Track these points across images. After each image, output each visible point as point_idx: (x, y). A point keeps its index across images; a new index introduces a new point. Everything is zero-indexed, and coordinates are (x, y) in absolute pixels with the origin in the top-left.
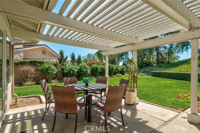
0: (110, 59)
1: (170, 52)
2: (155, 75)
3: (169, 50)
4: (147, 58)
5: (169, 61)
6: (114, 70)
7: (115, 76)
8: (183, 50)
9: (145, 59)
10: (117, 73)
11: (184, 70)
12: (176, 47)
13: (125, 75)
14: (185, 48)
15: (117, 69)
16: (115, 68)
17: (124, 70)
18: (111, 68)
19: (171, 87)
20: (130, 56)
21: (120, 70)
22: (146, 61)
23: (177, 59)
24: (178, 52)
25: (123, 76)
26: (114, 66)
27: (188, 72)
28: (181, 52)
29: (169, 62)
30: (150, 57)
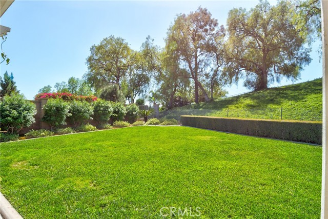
0: (106, 90)
1: (214, 84)
2: (188, 122)
3: (212, 78)
4: (181, 92)
5: (212, 97)
6: (109, 112)
7: (111, 127)
8: (231, 82)
9: (177, 94)
10: (118, 119)
11: (233, 113)
12: (222, 75)
13: (135, 123)
14: (234, 78)
15: (119, 110)
16: (111, 109)
17: (134, 113)
18: (102, 109)
19: (207, 154)
20: (153, 87)
21: (125, 112)
22: (180, 98)
23: (224, 96)
24: (225, 83)
25: (131, 126)
26: (110, 105)
27: (238, 116)
28: (229, 85)
29: (212, 100)
30: (186, 90)
